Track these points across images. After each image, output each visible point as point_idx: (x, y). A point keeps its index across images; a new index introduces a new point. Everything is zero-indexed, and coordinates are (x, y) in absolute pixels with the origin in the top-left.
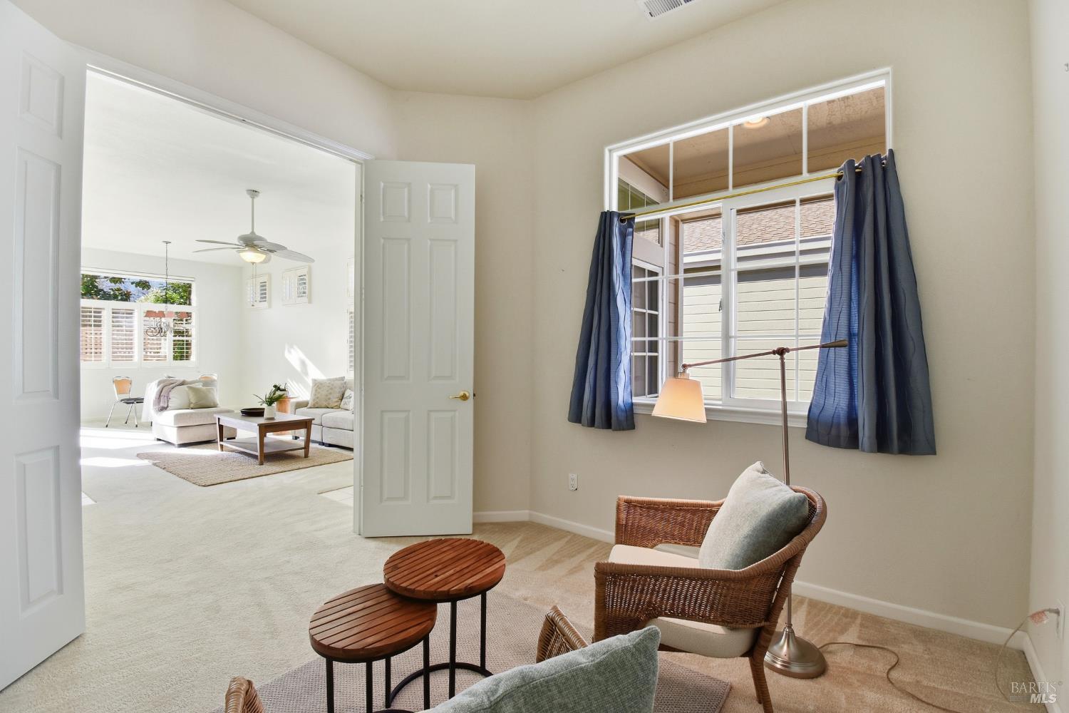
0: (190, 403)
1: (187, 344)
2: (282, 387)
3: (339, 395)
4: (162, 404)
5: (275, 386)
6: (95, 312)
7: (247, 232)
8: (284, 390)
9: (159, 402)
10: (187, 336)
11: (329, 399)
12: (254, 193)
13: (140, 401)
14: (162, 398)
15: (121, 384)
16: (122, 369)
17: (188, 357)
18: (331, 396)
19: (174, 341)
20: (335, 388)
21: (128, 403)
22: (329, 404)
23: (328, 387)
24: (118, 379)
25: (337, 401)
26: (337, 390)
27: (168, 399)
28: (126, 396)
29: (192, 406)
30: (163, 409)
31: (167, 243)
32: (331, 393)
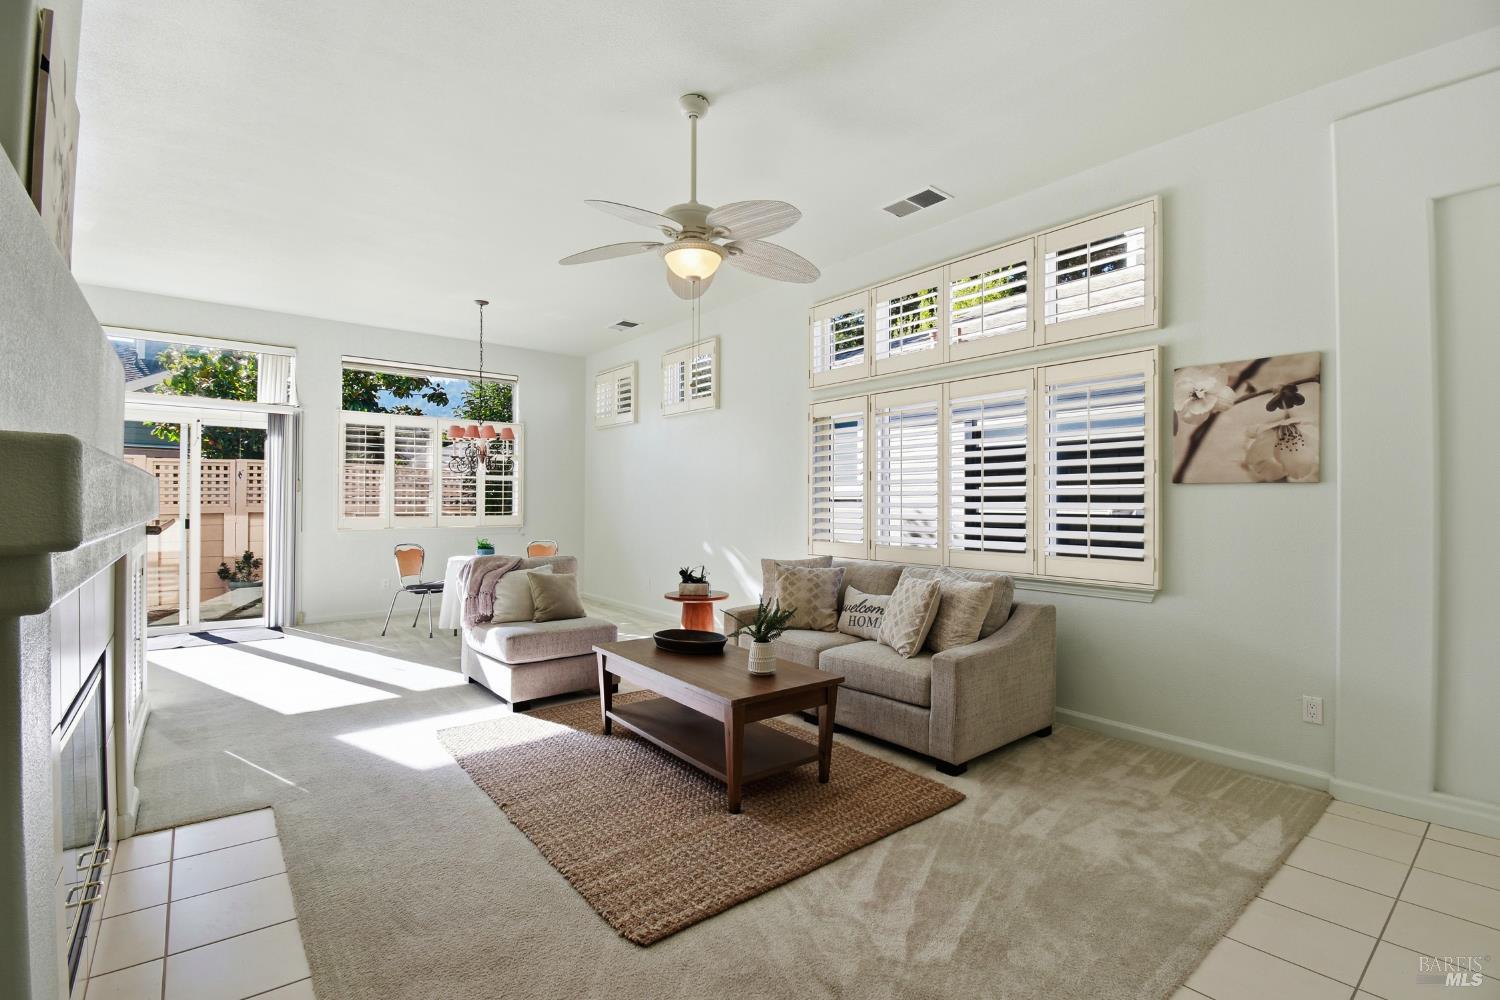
0: (533, 609)
1: (506, 488)
2: (697, 574)
3: (832, 600)
4: (483, 611)
5: (683, 573)
6: (368, 433)
7: (684, 199)
8: (700, 580)
9: (475, 607)
10: (506, 474)
11: (815, 609)
12: (698, 101)
13: (438, 588)
14: (481, 596)
15: (410, 558)
16: (411, 530)
17: (509, 509)
18: (817, 603)
19: (487, 482)
20: (824, 582)
21: (417, 593)
22: (814, 620)
23: (810, 580)
24: (404, 549)
25: (830, 616)
26: (830, 588)
27: (493, 597)
28: (414, 580)
29: (537, 615)
30: (486, 620)
31: (483, 303)
32: (816, 596)
